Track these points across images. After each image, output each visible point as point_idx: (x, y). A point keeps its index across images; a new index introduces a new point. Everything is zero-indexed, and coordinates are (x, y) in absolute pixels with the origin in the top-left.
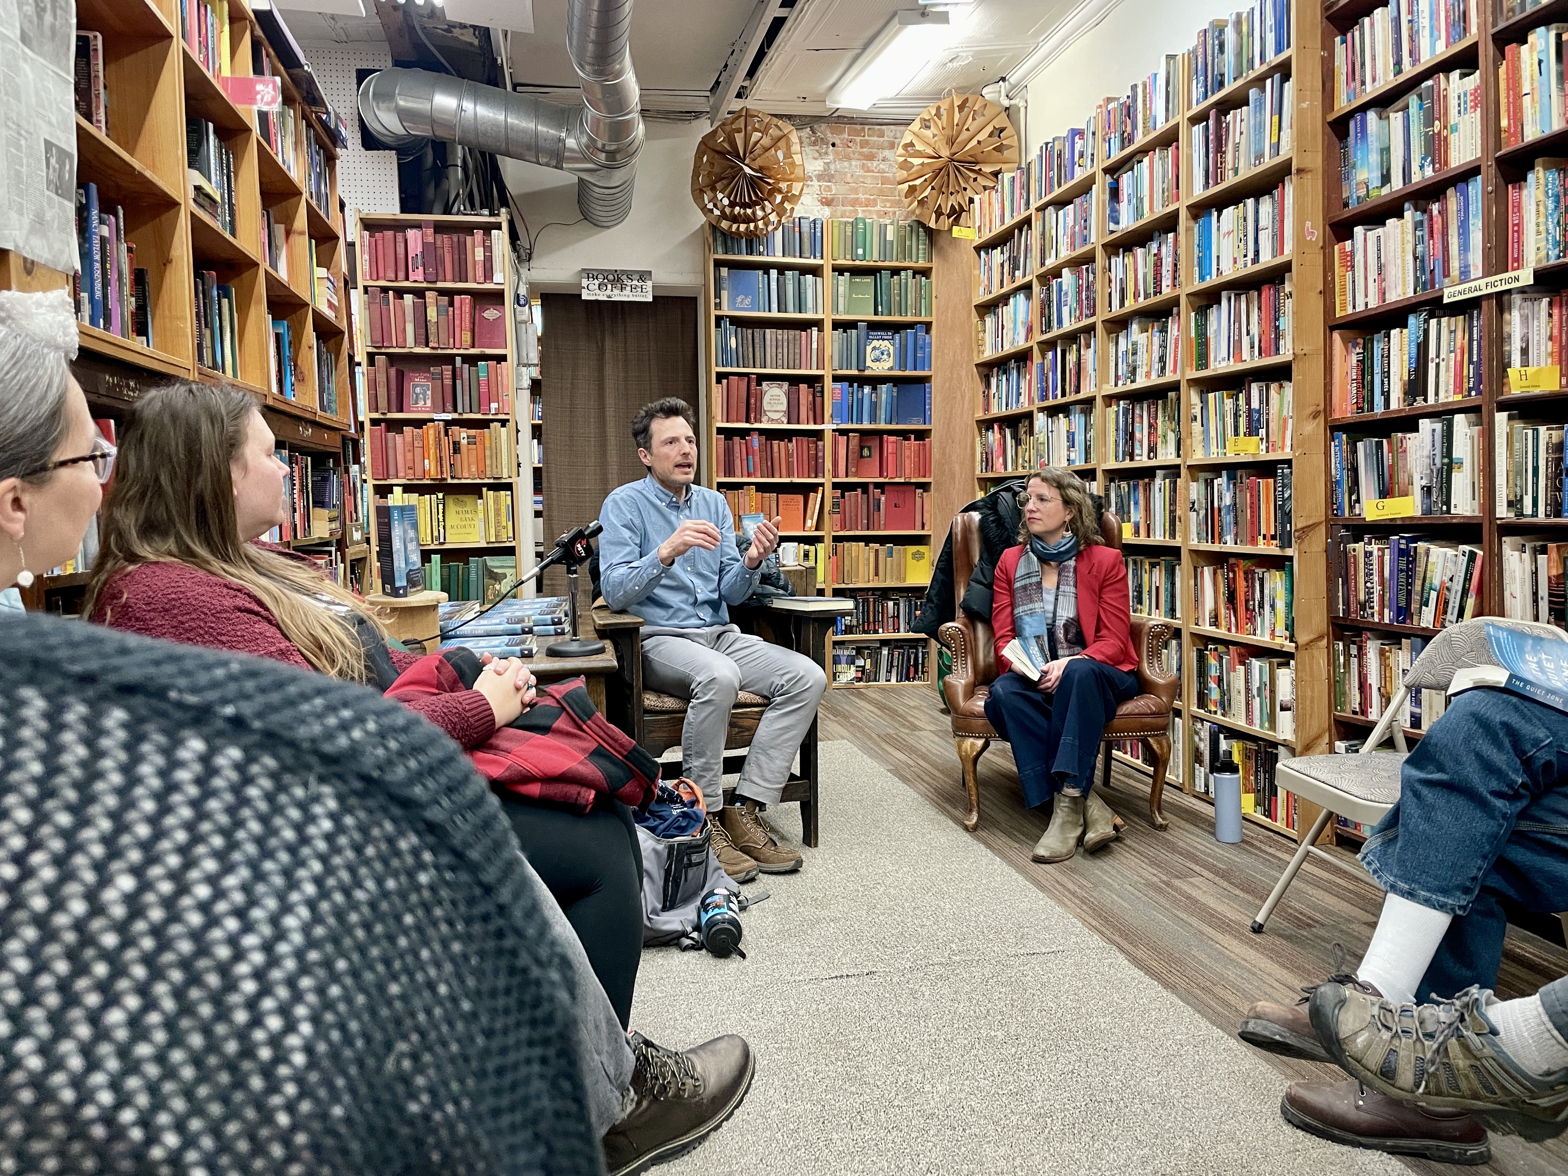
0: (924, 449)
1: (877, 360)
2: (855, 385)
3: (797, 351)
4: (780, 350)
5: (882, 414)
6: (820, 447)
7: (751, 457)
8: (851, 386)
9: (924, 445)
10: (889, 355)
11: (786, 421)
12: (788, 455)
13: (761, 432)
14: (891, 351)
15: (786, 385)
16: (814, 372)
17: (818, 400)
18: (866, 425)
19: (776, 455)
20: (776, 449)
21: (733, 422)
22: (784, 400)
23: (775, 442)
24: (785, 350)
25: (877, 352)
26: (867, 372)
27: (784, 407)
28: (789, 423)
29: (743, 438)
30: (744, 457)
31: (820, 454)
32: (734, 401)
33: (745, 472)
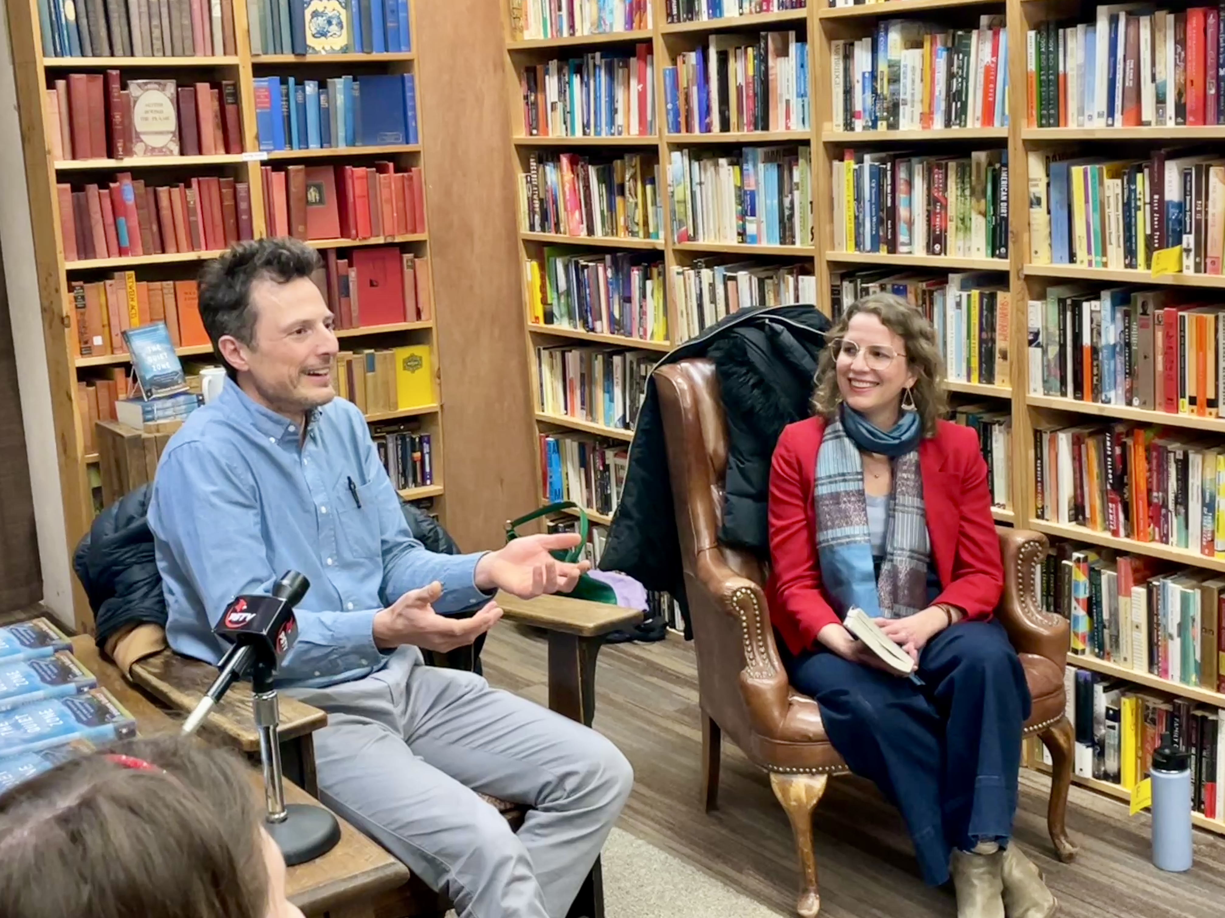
0: (411, 187)
1: (323, 34)
2: (291, 80)
3: (186, 22)
4: (155, 22)
5: (340, 130)
6: (242, 194)
7: (122, 220)
8: (284, 82)
9: (411, 179)
10: (340, 24)
11: (176, 148)
12: (188, 211)
13: (137, 173)
14: (344, 18)
15: (171, 86)
16: (219, 60)
17: (230, 109)
18: (315, 150)
19: (165, 213)
20: (164, 202)
21: (85, 157)
22: (170, 111)
23: (163, 191)
24: (166, 22)
25: (321, 21)
26: (310, 58)
27: (172, 125)
28: (182, 153)
29: (103, 185)
30: (110, 219)
31: (243, 206)
32: (81, 120)
33: (114, 248)
